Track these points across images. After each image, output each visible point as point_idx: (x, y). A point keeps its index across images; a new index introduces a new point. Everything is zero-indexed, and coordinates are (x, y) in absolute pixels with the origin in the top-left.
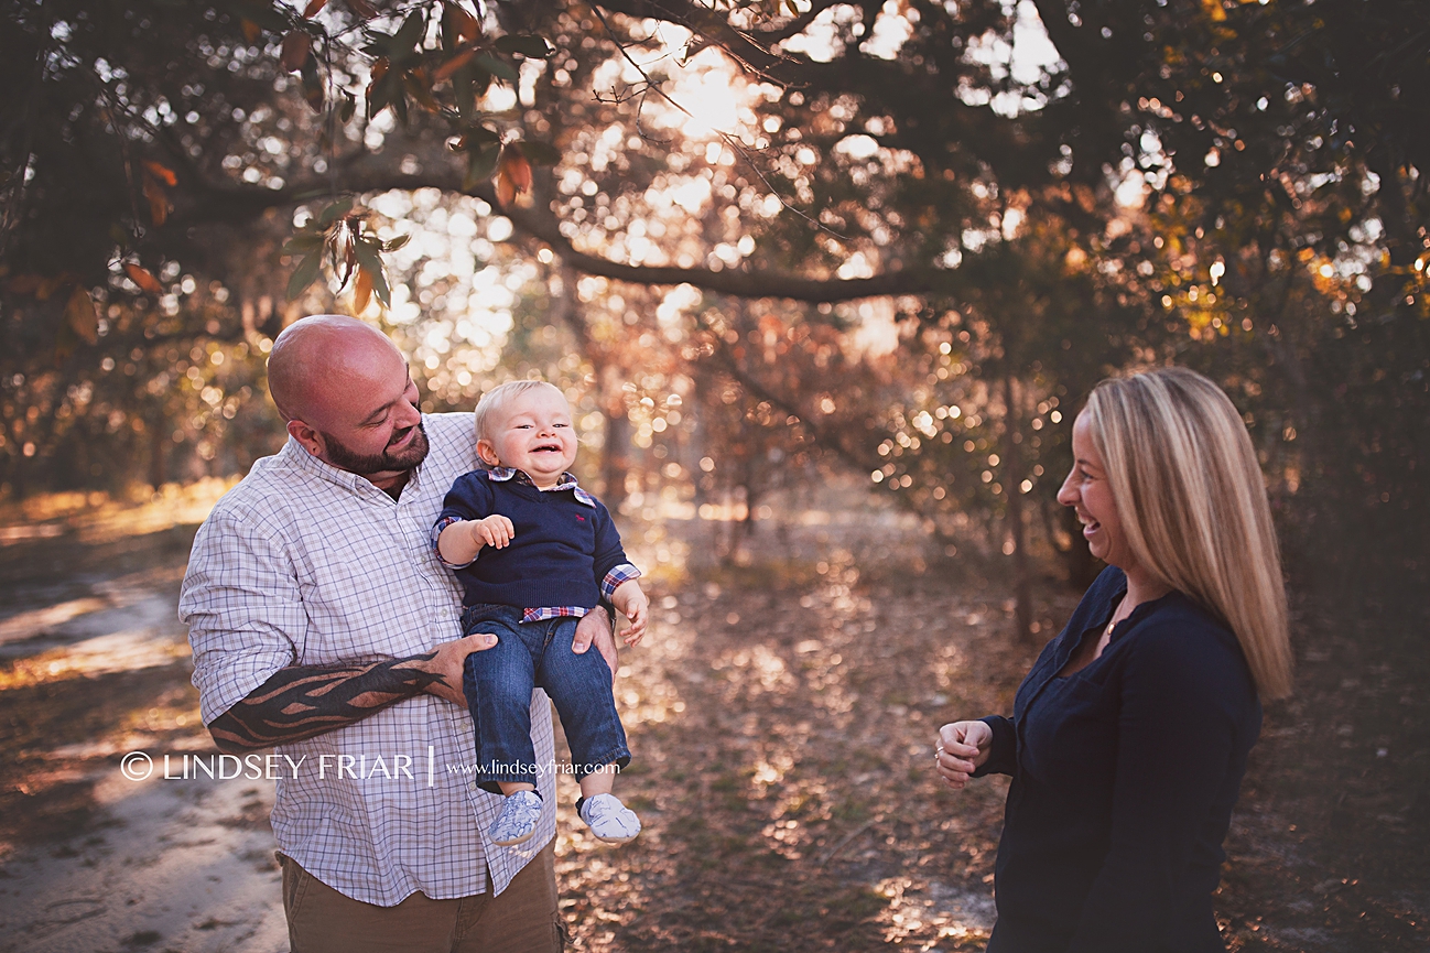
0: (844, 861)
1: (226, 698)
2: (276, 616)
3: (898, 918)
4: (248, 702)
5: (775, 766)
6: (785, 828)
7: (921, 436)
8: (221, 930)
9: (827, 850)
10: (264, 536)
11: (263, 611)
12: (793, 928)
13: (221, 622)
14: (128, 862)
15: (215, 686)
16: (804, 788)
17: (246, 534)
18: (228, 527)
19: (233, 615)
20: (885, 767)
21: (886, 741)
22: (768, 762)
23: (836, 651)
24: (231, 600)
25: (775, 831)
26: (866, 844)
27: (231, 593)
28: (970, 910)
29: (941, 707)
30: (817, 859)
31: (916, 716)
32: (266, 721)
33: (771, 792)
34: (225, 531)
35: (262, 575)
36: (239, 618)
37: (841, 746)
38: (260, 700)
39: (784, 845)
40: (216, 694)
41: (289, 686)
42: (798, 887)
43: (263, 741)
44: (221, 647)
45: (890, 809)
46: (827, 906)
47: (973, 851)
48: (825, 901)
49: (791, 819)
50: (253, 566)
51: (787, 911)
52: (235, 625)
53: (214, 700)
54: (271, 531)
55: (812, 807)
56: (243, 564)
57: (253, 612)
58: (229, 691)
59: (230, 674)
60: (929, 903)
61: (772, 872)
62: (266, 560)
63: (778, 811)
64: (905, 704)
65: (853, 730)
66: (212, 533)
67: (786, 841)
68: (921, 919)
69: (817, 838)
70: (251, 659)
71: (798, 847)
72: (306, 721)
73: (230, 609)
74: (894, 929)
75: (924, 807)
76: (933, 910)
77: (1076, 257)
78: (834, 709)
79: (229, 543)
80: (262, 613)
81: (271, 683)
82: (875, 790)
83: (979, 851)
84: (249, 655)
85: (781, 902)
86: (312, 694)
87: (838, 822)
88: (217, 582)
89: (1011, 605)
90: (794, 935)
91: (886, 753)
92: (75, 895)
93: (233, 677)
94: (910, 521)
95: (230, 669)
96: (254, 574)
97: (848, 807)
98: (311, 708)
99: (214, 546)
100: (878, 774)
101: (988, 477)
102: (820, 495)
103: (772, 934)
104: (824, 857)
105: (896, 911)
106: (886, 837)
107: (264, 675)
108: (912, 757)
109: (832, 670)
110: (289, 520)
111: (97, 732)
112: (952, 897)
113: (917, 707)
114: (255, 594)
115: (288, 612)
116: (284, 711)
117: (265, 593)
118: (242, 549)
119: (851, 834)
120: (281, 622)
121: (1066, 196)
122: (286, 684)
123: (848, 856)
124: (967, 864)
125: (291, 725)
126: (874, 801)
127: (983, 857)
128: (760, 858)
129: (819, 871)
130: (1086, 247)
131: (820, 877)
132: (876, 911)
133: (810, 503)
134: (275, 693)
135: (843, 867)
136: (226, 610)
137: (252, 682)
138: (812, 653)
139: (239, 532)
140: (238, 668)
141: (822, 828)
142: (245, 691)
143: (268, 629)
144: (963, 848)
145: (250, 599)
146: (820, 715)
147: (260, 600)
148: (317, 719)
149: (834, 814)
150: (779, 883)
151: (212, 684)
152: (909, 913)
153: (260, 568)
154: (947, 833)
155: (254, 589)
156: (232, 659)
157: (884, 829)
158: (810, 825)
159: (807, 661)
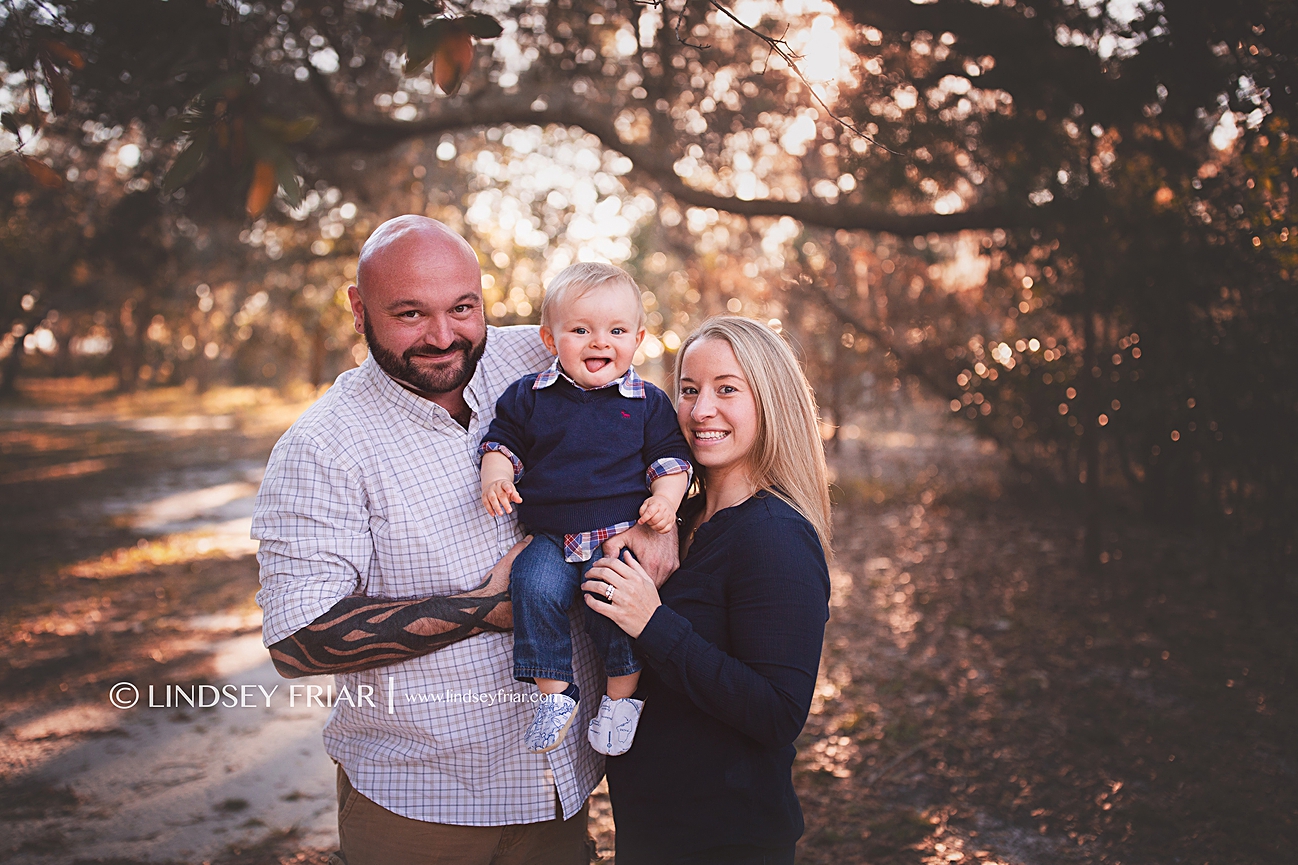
0: (891, 783)
1: (292, 624)
2: (344, 547)
3: (940, 848)
4: (313, 628)
5: (834, 682)
6: (837, 744)
7: (1000, 367)
8: (304, 803)
9: (876, 771)
10: (344, 468)
11: (332, 542)
12: (835, 848)
13: (291, 551)
14: (234, 731)
15: (281, 610)
16: (860, 705)
17: (326, 463)
18: (308, 453)
19: (303, 545)
20: (941, 689)
21: (945, 663)
22: (828, 677)
23: (905, 570)
24: (301, 530)
25: (827, 746)
26: (915, 767)
27: (302, 522)
28: (1015, 844)
29: (1003, 632)
30: (865, 779)
31: (977, 640)
32: (326, 648)
33: (828, 707)
34: (304, 457)
35: (334, 506)
36: (309, 548)
37: (901, 665)
38: (324, 627)
39: (835, 762)
40: (282, 617)
41: (353, 613)
42: (844, 807)
43: (321, 668)
44: (289, 572)
45: (943, 732)
46: (871, 829)
47: (1023, 783)
48: (868, 823)
49: (845, 736)
50: (327, 496)
51: (829, 830)
52: (304, 555)
53: (279, 624)
54: (351, 463)
55: (867, 724)
56: (317, 494)
57: (322, 543)
58: (295, 617)
59: (297, 600)
60: (973, 834)
61: (820, 789)
62: (342, 491)
63: (833, 726)
64: (967, 626)
65: (915, 649)
66: (291, 456)
67: (837, 758)
68: (963, 850)
69: (867, 757)
70: (318, 586)
71: (849, 765)
72: (364, 648)
73: (300, 539)
74: (935, 858)
75: (978, 733)
76: (976, 841)
77: (1164, 195)
78: (897, 628)
79: (306, 470)
80: (330, 544)
81: (335, 611)
82: (930, 712)
83: (1029, 784)
84: (316, 582)
85: (824, 821)
86: (372, 621)
87: (890, 742)
88: (290, 508)
89: (1081, 534)
90: (835, 855)
91: (944, 675)
92: (182, 759)
93: (299, 603)
94: (988, 447)
95: (297, 595)
96: (326, 504)
97: (901, 728)
98: (371, 635)
99: (291, 469)
100: (934, 697)
101: (1064, 409)
102: (906, 418)
103: (813, 853)
104: (873, 777)
105: (940, 840)
106: (936, 762)
107: (330, 603)
108: (970, 681)
109: (900, 588)
110: (368, 453)
111: (229, 604)
112: (997, 829)
113: (979, 631)
114: (325, 526)
115: (356, 543)
116: (345, 638)
117: (335, 525)
118: (319, 477)
119: (901, 756)
120: (348, 553)
121: (1158, 134)
122: (349, 611)
123: (896, 778)
124: (1016, 796)
125: (350, 652)
126: (928, 723)
127: (1033, 790)
128: (811, 773)
129: (866, 791)
130: (1174, 187)
131: (866, 798)
132: (919, 839)
133: (895, 426)
134: (338, 620)
135: (891, 789)
136: (295, 539)
137: (317, 609)
138: (882, 571)
139: (318, 460)
140: (306, 594)
141: (874, 747)
142: (311, 618)
143: (336, 559)
144: (1013, 779)
145: (319, 531)
146: (882, 633)
147: (329, 532)
148: (375, 646)
149: (887, 735)
150: (825, 800)
151: (278, 607)
152: (953, 842)
153: (334, 498)
154: (998, 762)
155: (325, 520)
156: (300, 585)
157: (934, 754)
158: (861, 744)
159: (877, 579)
